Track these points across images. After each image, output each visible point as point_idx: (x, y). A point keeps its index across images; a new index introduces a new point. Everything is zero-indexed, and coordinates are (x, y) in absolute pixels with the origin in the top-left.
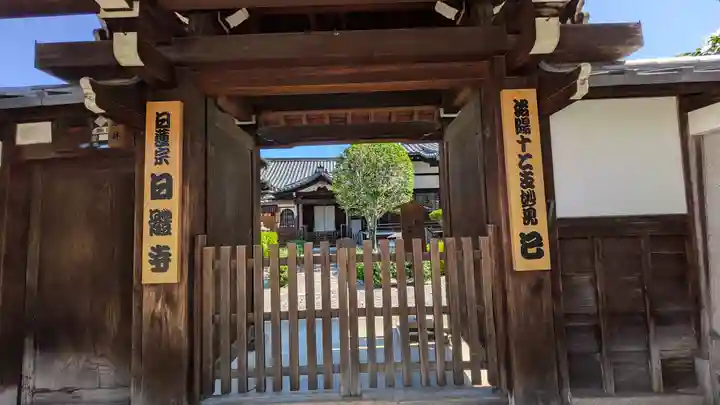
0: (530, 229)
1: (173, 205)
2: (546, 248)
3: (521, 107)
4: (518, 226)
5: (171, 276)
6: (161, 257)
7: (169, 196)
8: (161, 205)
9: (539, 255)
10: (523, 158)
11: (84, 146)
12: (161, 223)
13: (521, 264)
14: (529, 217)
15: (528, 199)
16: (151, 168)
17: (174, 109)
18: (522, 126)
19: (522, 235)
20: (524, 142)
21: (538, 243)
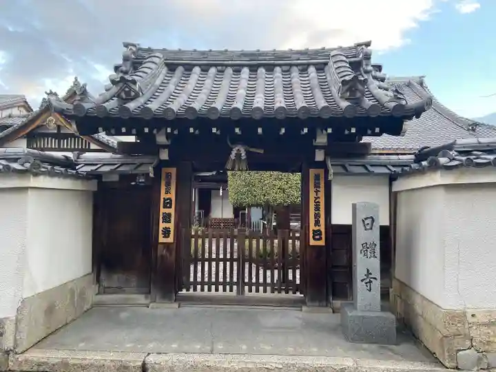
0: (317, 228)
1: (172, 211)
2: (323, 236)
3: (317, 177)
4: (312, 227)
5: (171, 239)
6: (166, 232)
7: (170, 207)
8: (167, 211)
9: (320, 239)
10: (316, 198)
11: (133, 183)
12: (167, 218)
13: (312, 242)
14: (317, 223)
15: (317, 216)
16: (163, 195)
17: (173, 171)
18: (317, 186)
19: (314, 230)
20: (317, 192)
21: (320, 234)
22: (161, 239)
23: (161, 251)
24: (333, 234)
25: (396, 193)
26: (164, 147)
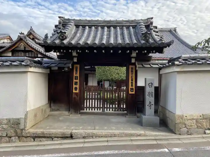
1: (78, 81)
2: (134, 90)
3: (132, 68)
5: (77, 91)
6: (76, 89)
7: (77, 79)
8: (76, 81)
9: (133, 91)
10: (132, 76)
11: (63, 70)
12: (76, 83)
13: (130, 93)
14: (132, 86)
15: (132, 83)
16: (75, 75)
17: (78, 66)
18: (132, 71)
19: (131, 88)
20: (132, 74)
21: (133, 90)
22: (74, 91)
23: (74, 96)
24: (138, 89)
25: (161, 74)
26: (75, 57)
